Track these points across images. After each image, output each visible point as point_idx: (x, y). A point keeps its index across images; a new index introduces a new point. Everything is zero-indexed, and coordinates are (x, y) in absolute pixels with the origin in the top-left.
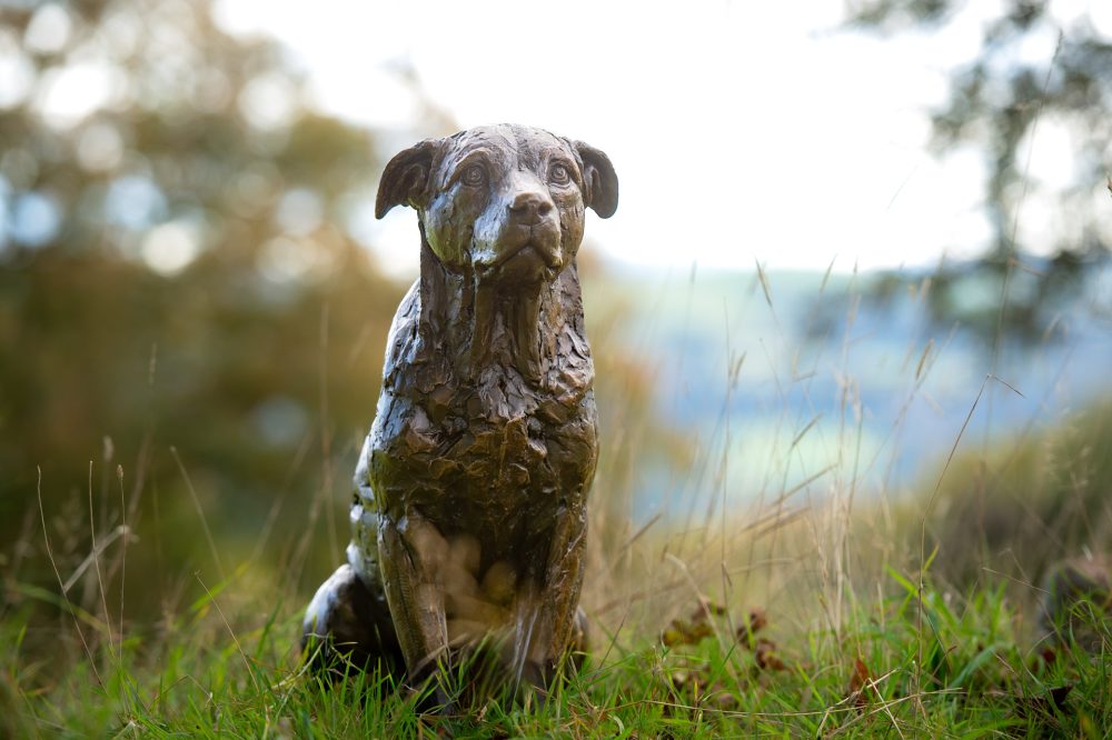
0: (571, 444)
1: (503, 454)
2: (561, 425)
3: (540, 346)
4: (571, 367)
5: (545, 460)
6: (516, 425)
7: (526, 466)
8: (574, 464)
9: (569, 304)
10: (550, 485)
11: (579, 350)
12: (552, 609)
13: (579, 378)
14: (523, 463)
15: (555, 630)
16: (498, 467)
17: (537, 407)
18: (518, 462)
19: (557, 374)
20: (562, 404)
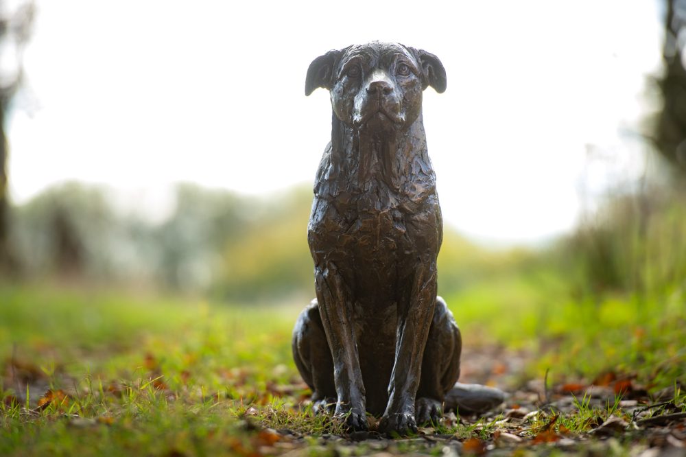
0: (420, 225)
3: (398, 169)
4: (418, 181)
5: (405, 235)
6: (385, 215)
9: (417, 144)
11: (424, 171)
12: (414, 321)
15: (416, 334)
16: (376, 239)
17: (397, 204)
19: (410, 185)
20: (413, 202)
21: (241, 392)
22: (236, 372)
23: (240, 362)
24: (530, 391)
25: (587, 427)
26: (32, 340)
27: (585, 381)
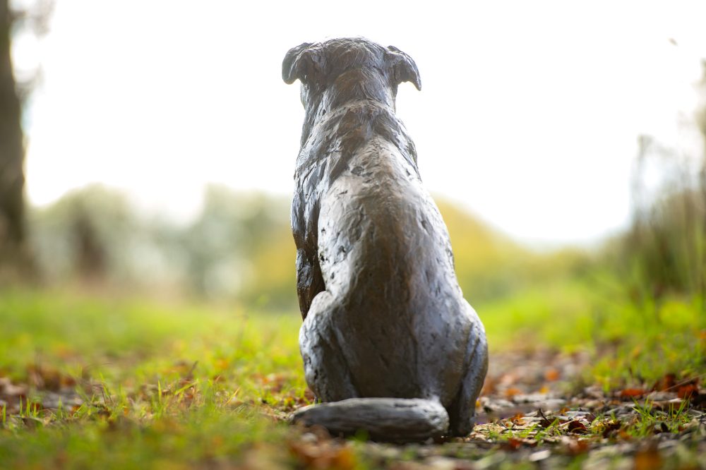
21: (278, 398)
22: (271, 377)
23: (276, 366)
24: (587, 396)
25: (650, 432)
26: (55, 346)
27: (645, 386)
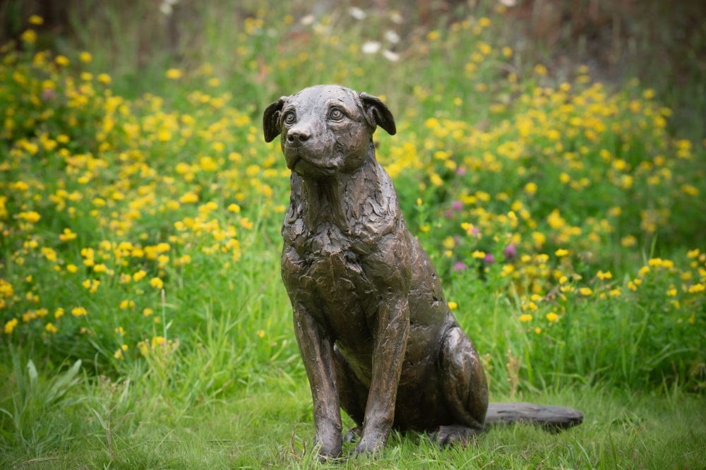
0: (375, 265)
1: (332, 273)
2: (368, 255)
3: (347, 211)
4: (371, 221)
5: (361, 274)
6: (336, 256)
7: (350, 279)
8: (380, 277)
9: (371, 186)
10: (369, 289)
11: (377, 212)
12: (381, 359)
13: (376, 228)
14: (347, 277)
15: (384, 370)
16: (332, 280)
17: (349, 245)
18: (344, 277)
19: (361, 226)
20: (366, 243)
